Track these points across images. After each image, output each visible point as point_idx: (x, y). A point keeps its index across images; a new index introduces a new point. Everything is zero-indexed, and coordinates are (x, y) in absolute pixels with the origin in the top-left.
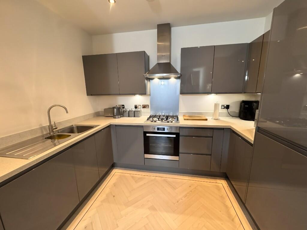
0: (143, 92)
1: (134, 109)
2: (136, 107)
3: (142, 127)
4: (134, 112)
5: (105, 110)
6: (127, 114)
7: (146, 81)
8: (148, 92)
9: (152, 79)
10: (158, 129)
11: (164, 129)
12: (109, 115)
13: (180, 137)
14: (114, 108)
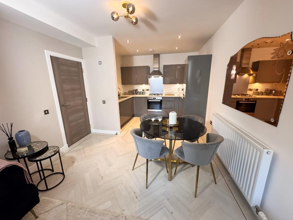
0: (147, 83)
1: (142, 91)
2: (143, 90)
3: (147, 97)
4: (143, 92)
5: (129, 91)
6: (139, 93)
7: (148, 78)
8: (149, 83)
9: (151, 77)
10: (153, 98)
11: (156, 98)
12: (131, 94)
13: (162, 101)
14: (133, 90)
